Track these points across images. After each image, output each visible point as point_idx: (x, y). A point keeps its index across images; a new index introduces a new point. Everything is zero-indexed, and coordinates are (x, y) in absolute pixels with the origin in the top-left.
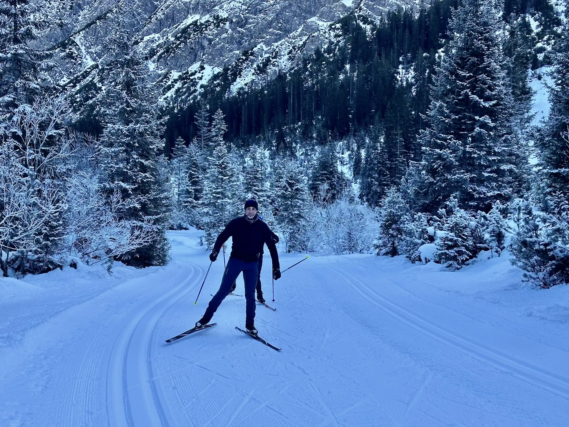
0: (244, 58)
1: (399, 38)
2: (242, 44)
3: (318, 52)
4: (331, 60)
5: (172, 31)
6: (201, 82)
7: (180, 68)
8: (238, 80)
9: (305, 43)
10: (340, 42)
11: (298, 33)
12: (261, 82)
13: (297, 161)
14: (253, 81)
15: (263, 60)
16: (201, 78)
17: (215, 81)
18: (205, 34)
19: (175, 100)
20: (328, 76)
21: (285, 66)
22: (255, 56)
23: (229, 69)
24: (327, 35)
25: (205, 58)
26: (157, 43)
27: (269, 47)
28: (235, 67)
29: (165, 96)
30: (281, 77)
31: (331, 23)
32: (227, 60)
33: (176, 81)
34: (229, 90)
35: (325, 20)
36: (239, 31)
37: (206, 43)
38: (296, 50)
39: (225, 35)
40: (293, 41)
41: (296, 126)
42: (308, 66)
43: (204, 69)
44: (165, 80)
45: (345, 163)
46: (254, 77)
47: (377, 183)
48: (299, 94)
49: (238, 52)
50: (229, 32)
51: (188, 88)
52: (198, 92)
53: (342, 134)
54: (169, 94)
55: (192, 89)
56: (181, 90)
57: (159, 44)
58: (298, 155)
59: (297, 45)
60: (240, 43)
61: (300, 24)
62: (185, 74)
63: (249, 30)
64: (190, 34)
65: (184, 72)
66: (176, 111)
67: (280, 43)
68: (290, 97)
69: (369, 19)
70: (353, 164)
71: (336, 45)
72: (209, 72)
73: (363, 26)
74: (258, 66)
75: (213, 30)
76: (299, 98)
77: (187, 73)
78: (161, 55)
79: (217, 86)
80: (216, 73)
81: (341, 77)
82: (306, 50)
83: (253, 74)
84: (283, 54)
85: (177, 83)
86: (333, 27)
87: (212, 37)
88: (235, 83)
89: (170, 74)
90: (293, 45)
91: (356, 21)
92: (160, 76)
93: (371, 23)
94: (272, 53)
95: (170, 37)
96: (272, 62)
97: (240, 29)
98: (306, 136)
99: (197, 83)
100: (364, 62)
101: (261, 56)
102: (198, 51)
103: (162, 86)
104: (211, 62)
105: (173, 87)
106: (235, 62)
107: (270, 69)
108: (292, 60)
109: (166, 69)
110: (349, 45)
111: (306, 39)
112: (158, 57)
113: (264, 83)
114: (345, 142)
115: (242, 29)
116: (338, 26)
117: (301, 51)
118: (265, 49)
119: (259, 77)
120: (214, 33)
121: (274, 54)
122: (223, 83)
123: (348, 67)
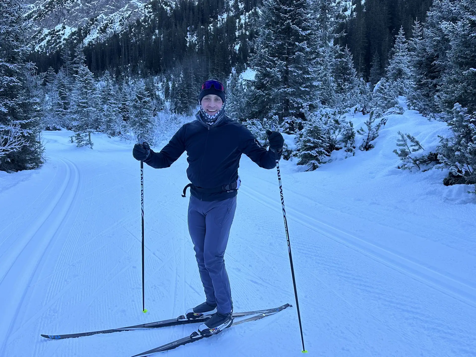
0: (91, 22)
1: (187, 16)
2: (89, 14)
3: (138, 21)
4: (147, 27)
5: (42, 3)
6: (64, 37)
7: (49, 27)
8: (88, 36)
9: (129, 16)
10: (151, 16)
11: (125, 9)
12: (103, 38)
13: (129, 87)
14: (97, 37)
15: (104, 24)
16: (63, 34)
17: (73, 36)
18: (64, 6)
19: (47, 48)
20: (145, 36)
21: (118, 29)
22: (98, 22)
23: (82, 29)
24: (143, 12)
25: (65, 22)
26: (33, 10)
27: (107, 17)
28: (86, 28)
29: (40, 45)
30: (116, 35)
31: (145, 4)
32: (80, 23)
33: (47, 35)
34: (82, 43)
35: (142, 2)
36: (87, 5)
37: (65, 12)
38: (124, 20)
39: (78, 8)
40: (122, 14)
41: (127, 66)
42: (133, 30)
43: (65, 28)
44: (39, 34)
45: (159, 90)
46: (98, 35)
47: (180, 102)
48: (128, 46)
49: (87, 19)
50: (80, 5)
51: (55, 40)
52: (62, 43)
53: (157, 72)
54: (42, 44)
55: (58, 41)
56: (50, 41)
57: (34, 11)
58: (130, 84)
59: (125, 16)
60: (88, 13)
61: (126, 4)
62: (52, 31)
63: (93, 5)
64: (54, 6)
65: (52, 30)
66: (48, 54)
67: (114, 14)
68: (123, 48)
69: (168, 3)
70: (164, 90)
71: (149, 18)
72: (69, 31)
73: (165, 7)
74: (100, 28)
75: (70, 4)
76: (128, 49)
77: (54, 30)
78: (35, 18)
79: (74, 40)
80: (73, 31)
81: (154, 37)
82: (130, 20)
83: (98, 33)
84: (116, 21)
85: (47, 37)
86: (147, 6)
87: (69, 8)
88: (86, 38)
89: (43, 31)
90: (122, 16)
91: (161, 4)
92: (36, 32)
93: (170, 6)
94: (109, 20)
95: (41, 7)
96: (109, 26)
97: (88, 4)
98: (134, 72)
99: (61, 37)
100: (167, 29)
101: (102, 22)
102: (60, 17)
103: (38, 38)
104: (70, 24)
105: (45, 39)
106: (86, 25)
107: (108, 30)
108: (122, 26)
109: (40, 28)
110: (157, 18)
111: (130, 13)
112: (34, 19)
113: (105, 39)
114: (159, 77)
115: (89, 4)
116: (150, 6)
117: (127, 20)
118: (105, 18)
119: (102, 35)
120: (71, 6)
121: (110, 21)
122: (78, 38)
123: (157, 31)
